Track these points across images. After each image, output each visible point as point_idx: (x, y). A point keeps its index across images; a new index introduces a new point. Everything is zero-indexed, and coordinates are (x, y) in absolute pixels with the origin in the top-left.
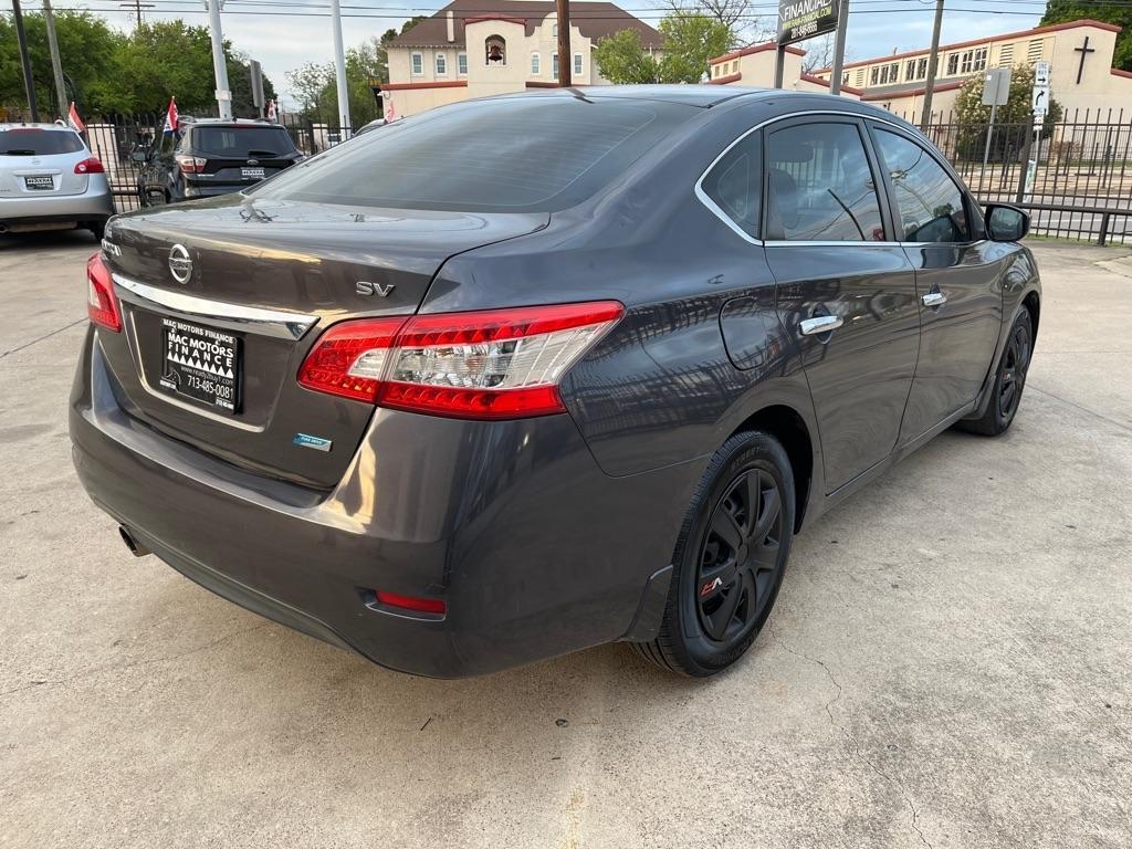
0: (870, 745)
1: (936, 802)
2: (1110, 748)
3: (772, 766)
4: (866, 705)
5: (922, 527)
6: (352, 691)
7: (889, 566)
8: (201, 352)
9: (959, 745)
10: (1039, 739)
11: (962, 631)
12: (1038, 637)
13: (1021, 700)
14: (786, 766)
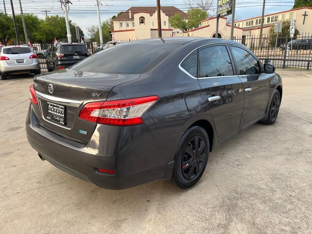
0: (226, 206)
1: (242, 220)
2: (289, 206)
3: (201, 211)
4: (227, 196)
5: (248, 149)
6: (96, 194)
7: (237, 160)
8: (56, 110)
9: (249, 206)
10: (271, 204)
11: (254, 177)
12: (274, 178)
13: (267, 194)
14: (204, 211)
